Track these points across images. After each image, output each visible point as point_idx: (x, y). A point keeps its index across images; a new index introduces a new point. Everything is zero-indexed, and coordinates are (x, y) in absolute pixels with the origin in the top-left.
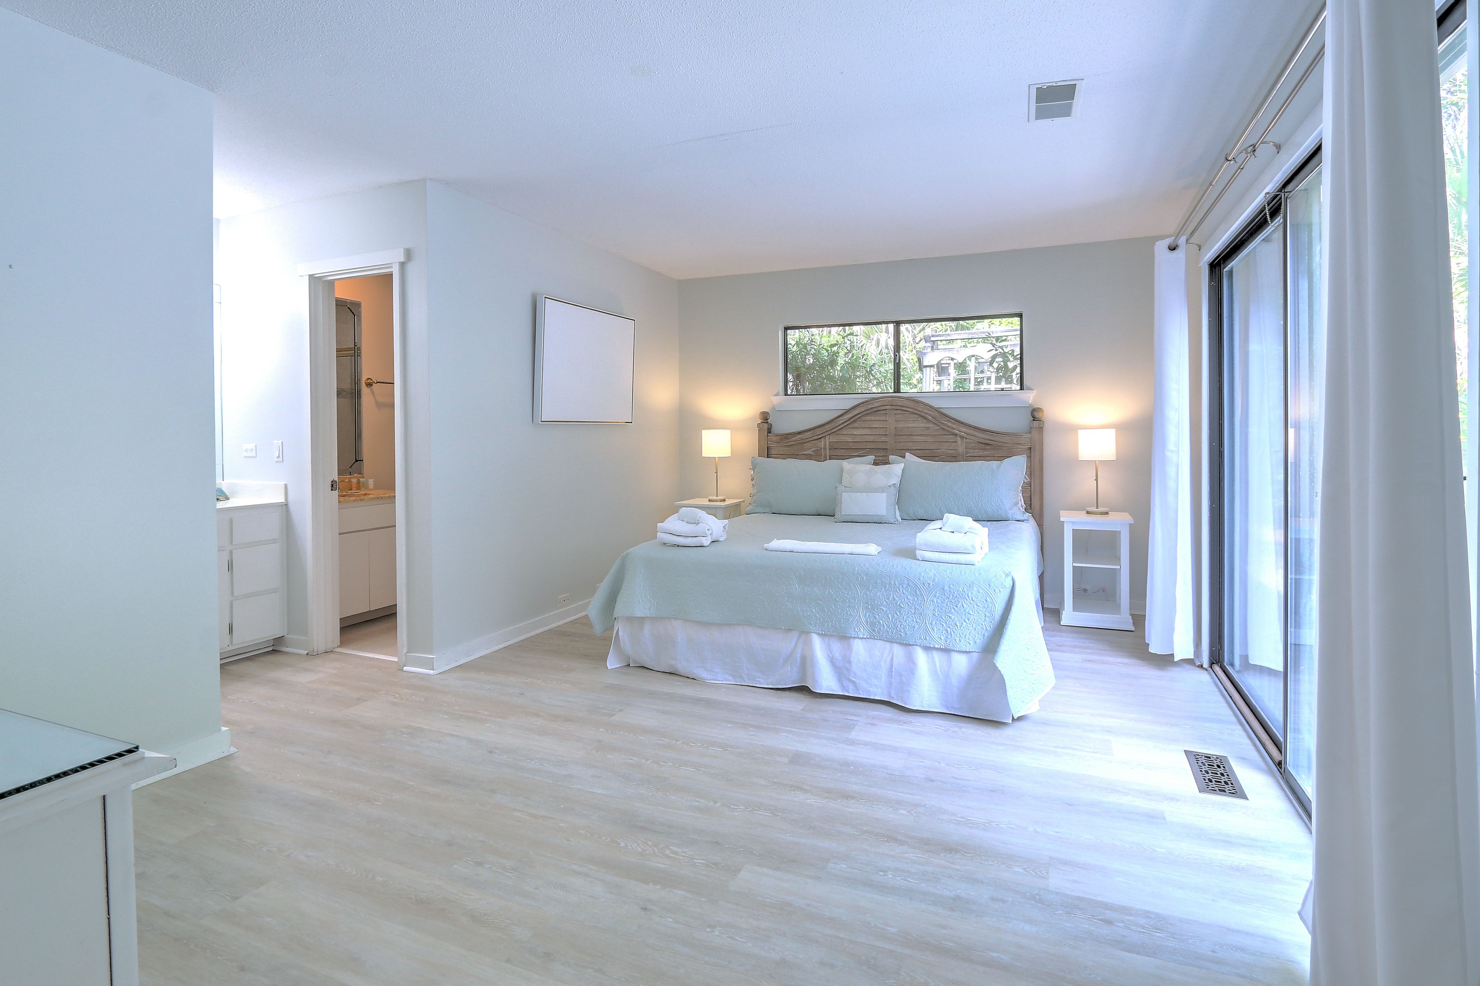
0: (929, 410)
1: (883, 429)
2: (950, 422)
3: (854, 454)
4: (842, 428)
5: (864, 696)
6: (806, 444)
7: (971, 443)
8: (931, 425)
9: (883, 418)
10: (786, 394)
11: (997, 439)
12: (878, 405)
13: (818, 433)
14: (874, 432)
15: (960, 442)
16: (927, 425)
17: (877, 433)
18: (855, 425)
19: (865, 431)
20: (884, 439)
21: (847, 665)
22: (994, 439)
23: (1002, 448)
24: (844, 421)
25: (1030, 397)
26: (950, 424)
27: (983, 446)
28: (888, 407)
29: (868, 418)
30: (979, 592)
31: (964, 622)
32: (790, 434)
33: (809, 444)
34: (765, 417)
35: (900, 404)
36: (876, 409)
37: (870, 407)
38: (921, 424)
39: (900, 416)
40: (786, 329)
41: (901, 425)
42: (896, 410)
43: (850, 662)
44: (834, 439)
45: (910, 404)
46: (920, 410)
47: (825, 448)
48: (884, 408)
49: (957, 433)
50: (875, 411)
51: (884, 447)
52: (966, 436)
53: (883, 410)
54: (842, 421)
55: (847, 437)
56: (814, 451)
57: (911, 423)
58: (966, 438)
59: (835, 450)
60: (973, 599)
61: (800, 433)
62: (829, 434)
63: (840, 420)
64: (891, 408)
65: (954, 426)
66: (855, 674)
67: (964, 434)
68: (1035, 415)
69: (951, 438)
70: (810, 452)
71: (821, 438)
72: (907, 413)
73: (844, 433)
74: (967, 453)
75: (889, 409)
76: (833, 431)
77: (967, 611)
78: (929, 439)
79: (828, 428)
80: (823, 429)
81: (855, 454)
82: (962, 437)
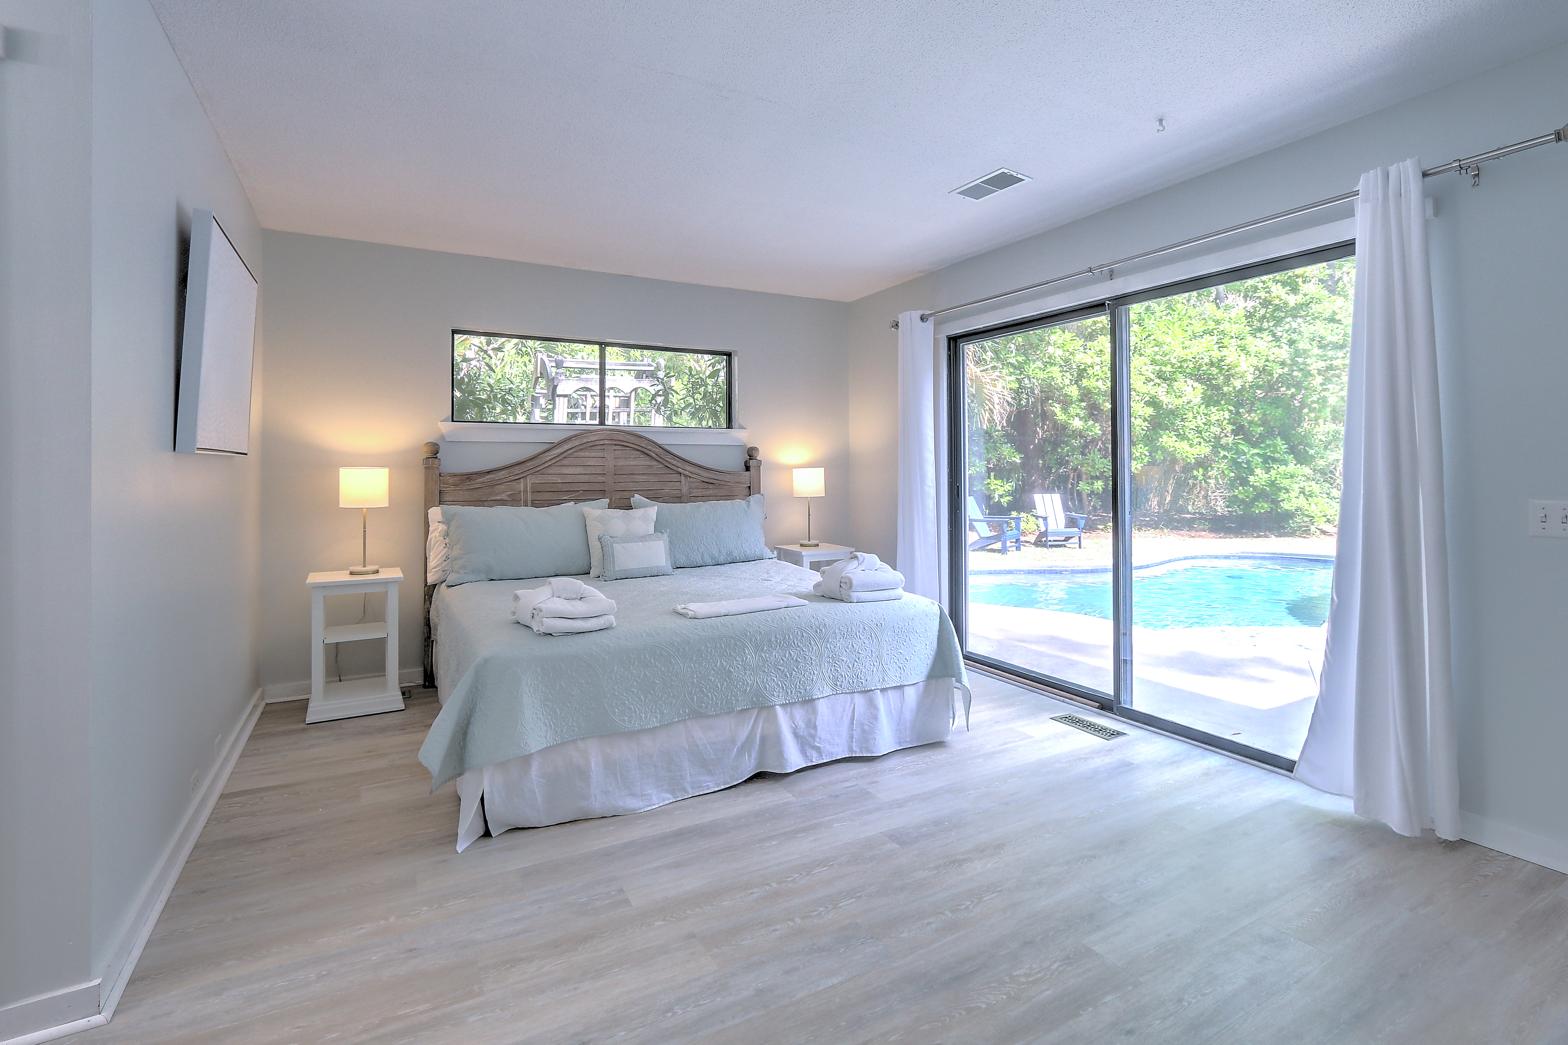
0: (653, 446)
1: (601, 467)
2: (675, 460)
3: (563, 498)
4: (550, 465)
5: (826, 759)
6: (497, 487)
7: (694, 482)
8: (655, 463)
9: (601, 454)
10: (453, 420)
11: (720, 478)
12: (596, 439)
13: (517, 472)
14: (589, 470)
15: (683, 482)
16: (650, 463)
17: (593, 472)
18: (565, 462)
19: (579, 470)
20: (601, 479)
21: (813, 732)
22: (717, 478)
23: (724, 487)
24: (552, 457)
25: (740, 436)
26: (674, 462)
27: (706, 485)
28: (606, 442)
29: (582, 454)
30: (865, 630)
31: (855, 663)
32: (476, 473)
33: (503, 487)
34: (434, 451)
35: (620, 438)
36: (592, 444)
37: (585, 440)
38: (644, 461)
39: (620, 452)
40: (454, 332)
41: (621, 463)
42: (616, 445)
43: (815, 728)
44: (537, 479)
45: (632, 439)
46: (644, 446)
47: (525, 491)
48: (602, 442)
49: (682, 472)
50: (592, 446)
51: (602, 489)
52: (690, 475)
53: (600, 445)
54: (549, 458)
55: (555, 475)
56: (509, 496)
57: (632, 461)
58: (690, 477)
59: (539, 494)
60: (861, 637)
61: (489, 472)
62: (531, 474)
63: (546, 457)
64: (610, 443)
65: (679, 465)
66: (820, 739)
67: (688, 472)
68: (751, 453)
69: (675, 477)
70: (503, 496)
71: (520, 479)
72: (628, 448)
73: (551, 472)
74: (690, 493)
75: (608, 444)
76: (538, 469)
77: (857, 651)
78: (652, 478)
79: (531, 465)
80: (524, 468)
81: (565, 498)
82: (686, 476)
